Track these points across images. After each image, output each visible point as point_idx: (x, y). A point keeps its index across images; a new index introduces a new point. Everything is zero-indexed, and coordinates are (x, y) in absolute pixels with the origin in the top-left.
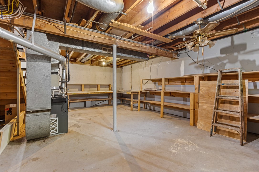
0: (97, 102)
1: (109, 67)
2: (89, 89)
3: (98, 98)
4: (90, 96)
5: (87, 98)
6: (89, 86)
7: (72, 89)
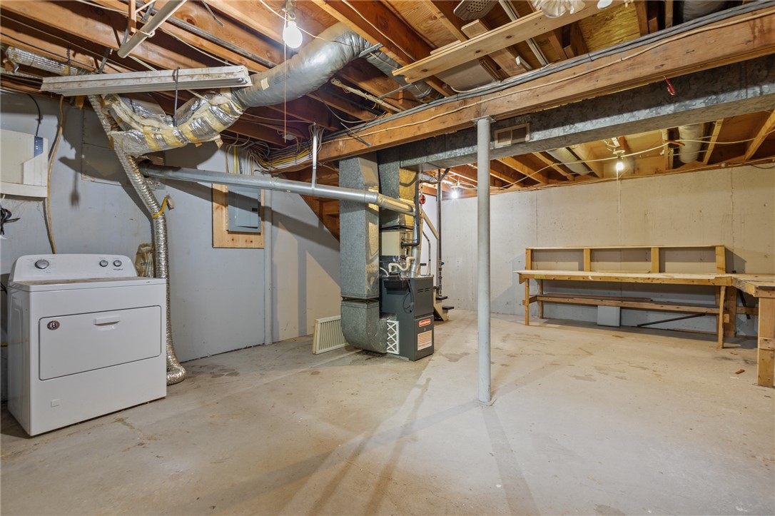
0: (653, 317)
1: (726, 167)
2: (619, 263)
3: (654, 299)
4: (621, 289)
5: (609, 293)
6: (618, 253)
7: (560, 264)
